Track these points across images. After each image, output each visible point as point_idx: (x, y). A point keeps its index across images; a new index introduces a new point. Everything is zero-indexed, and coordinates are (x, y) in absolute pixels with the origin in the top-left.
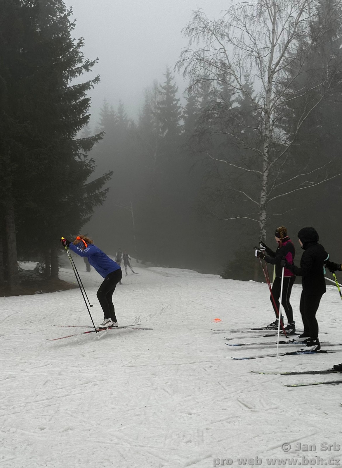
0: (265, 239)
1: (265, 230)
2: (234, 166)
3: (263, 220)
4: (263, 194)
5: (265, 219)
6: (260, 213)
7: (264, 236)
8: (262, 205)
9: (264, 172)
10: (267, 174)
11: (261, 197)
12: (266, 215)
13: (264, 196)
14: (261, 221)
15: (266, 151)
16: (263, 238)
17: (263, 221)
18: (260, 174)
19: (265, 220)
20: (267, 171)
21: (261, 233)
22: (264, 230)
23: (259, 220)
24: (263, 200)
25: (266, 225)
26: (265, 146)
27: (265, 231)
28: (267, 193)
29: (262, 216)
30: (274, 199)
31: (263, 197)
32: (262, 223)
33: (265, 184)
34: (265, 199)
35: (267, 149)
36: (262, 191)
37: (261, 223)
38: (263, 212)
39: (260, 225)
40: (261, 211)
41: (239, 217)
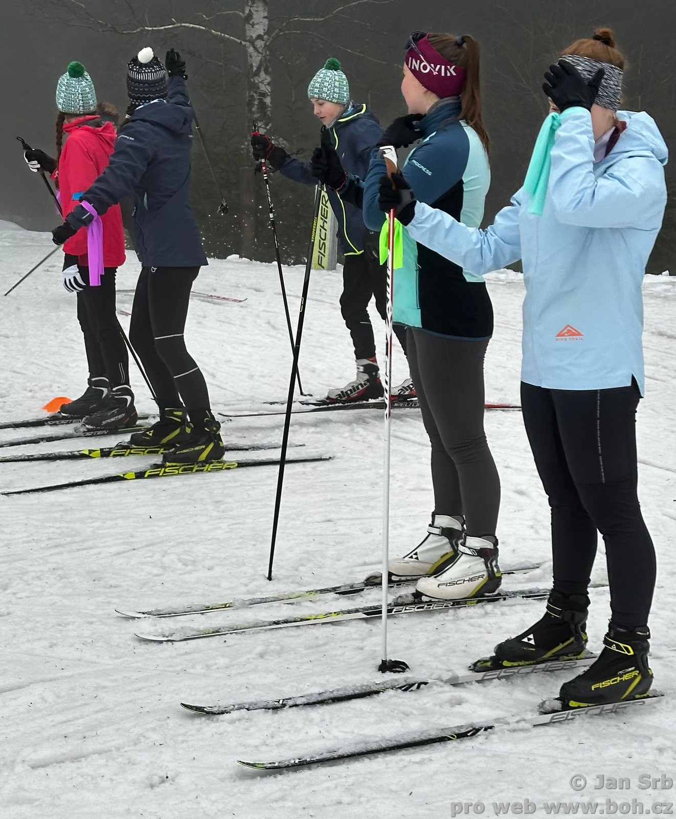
0: (268, 106)
1: (266, 73)
3: (260, 37)
5: (265, 34)
6: (247, 12)
7: (263, 95)
12: (266, 21)
14: (252, 42)
16: (262, 105)
17: (260, 44)
19: (266, 37)
21: (255, 87)
22: (262, 74)
23: (242, 35)
25: (268, 58)
27: (269, 79)
29: (253, 25)
32: (255, 49)
37: (251, 50)
38: (256, 9)
39: (251, 57)
40: (251, 6)
41: (175, 26)
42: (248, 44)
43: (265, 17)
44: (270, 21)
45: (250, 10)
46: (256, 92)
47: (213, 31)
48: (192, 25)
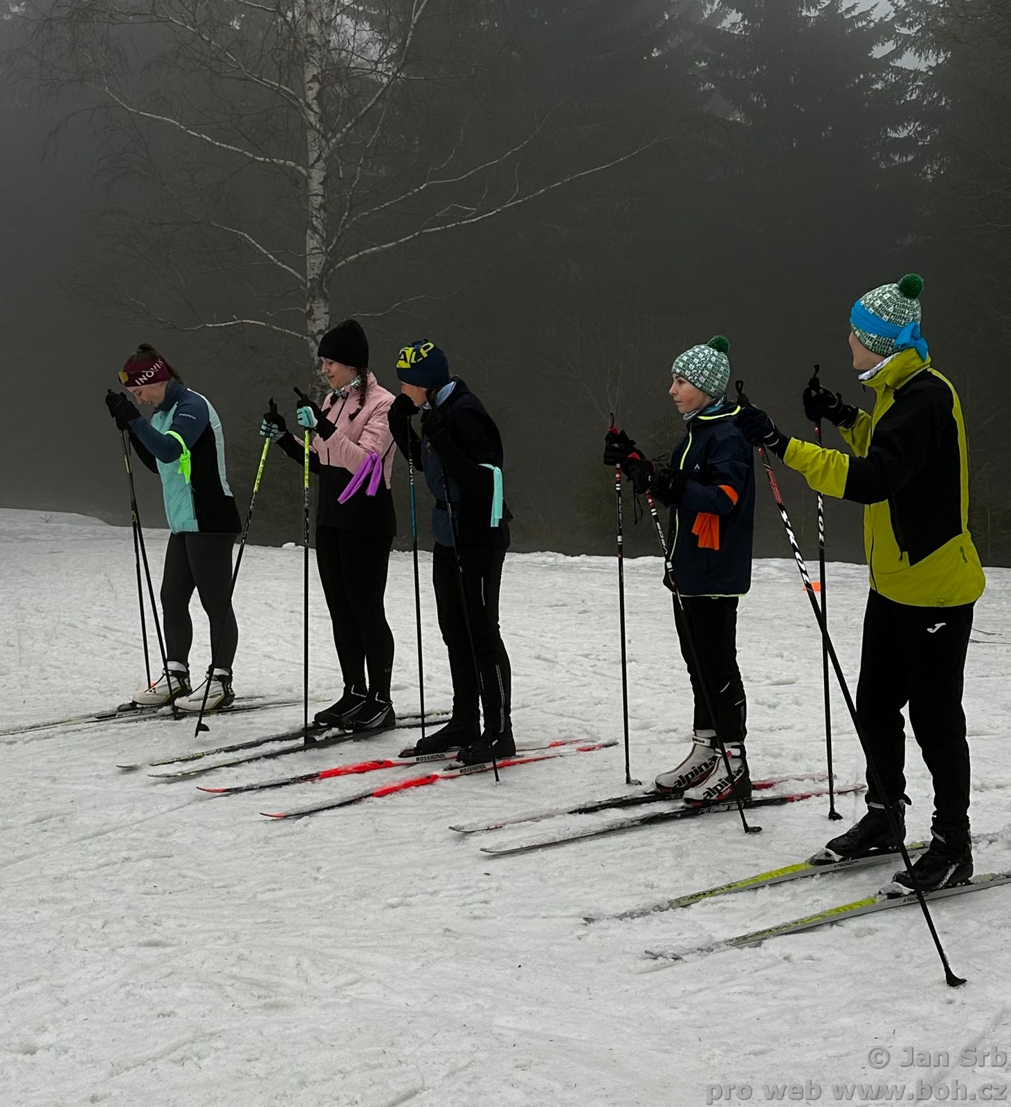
2: (208, 141)
4: (312, 242)
6: (308, 308)
8: (310, 280)
9: (313, 165)
10: (323, 174)
11: (308, 253)
12: (327, 317)
13: (316, 248)
14: (314, 337)
15: (311, 94)
18: (299, 172)
20: (321, 164)
23: (304, 331)
24: (315, 264)
26: (308, 77)
28: (327, 242)
29: (314, 320)
30: (352, 262)
31: (315, 251)
33: (316, 209)
34: (320, 259)
35: (316, 86)
36: (309, 231)
37: (312, 344)
38: (316, 305)
39: (312, 351)
40: (312, 303)
41: (237, 322)
42: (309, 339)
43: (325, 313)
44: (331, 317)
45: (311, 307)
46: (318, 385)
47: (275, 327)
48: (253, 322)
